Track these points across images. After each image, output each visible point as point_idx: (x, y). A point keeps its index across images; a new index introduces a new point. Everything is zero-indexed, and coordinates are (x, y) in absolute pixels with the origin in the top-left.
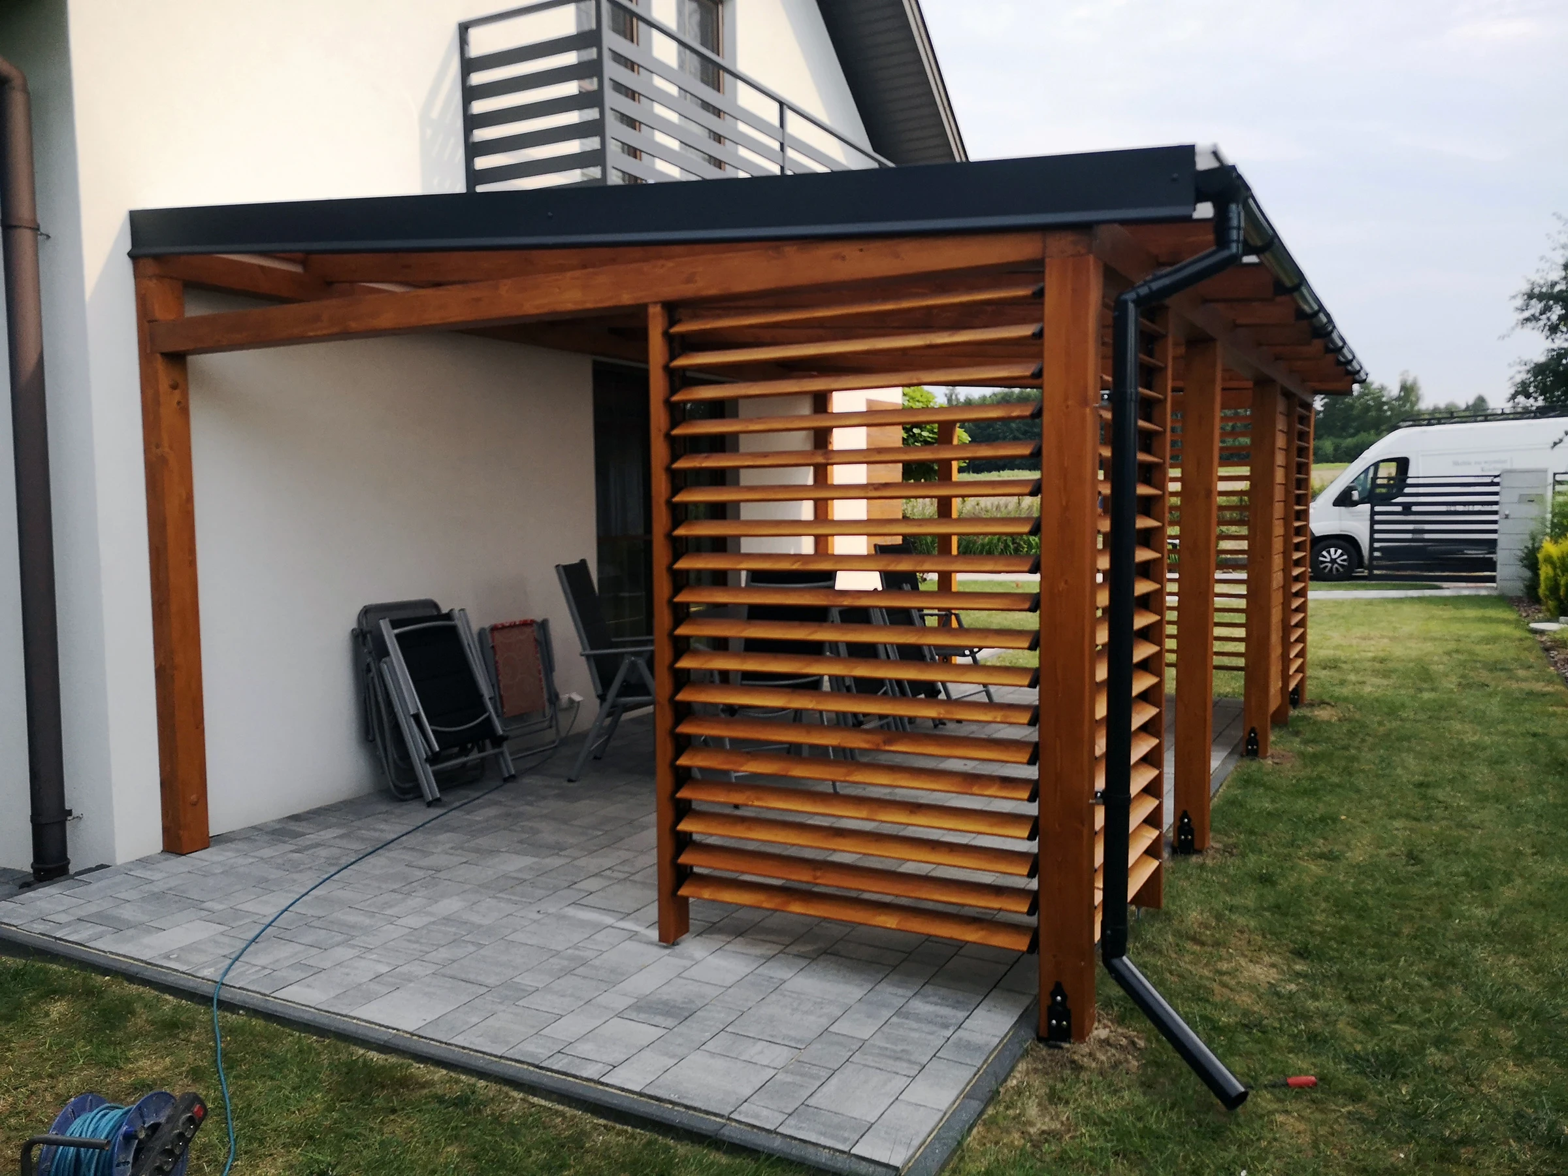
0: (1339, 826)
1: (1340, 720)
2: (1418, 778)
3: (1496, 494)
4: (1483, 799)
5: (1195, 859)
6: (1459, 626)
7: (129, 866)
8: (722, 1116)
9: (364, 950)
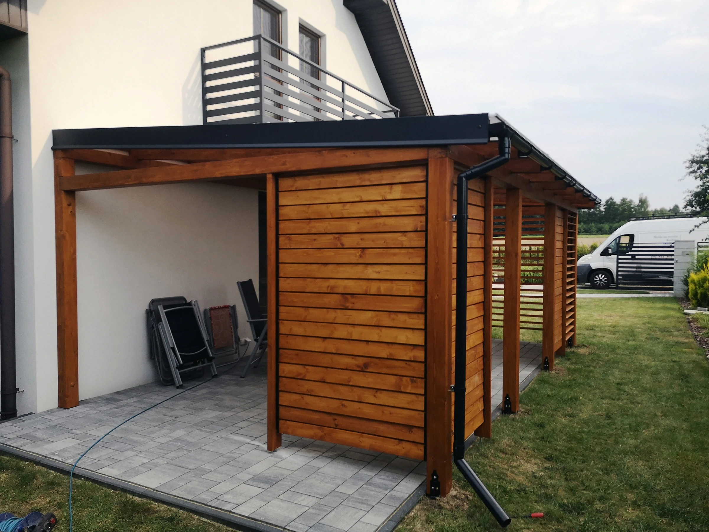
0: (578, 402)
1: (589, 354)
2: (618, 381)
3: (673, 251)
4: (644, 390)
5: (512, 416)
6: (651, 311)
7: (43, 414)
8: (281, 527)
9: (139, 452)
